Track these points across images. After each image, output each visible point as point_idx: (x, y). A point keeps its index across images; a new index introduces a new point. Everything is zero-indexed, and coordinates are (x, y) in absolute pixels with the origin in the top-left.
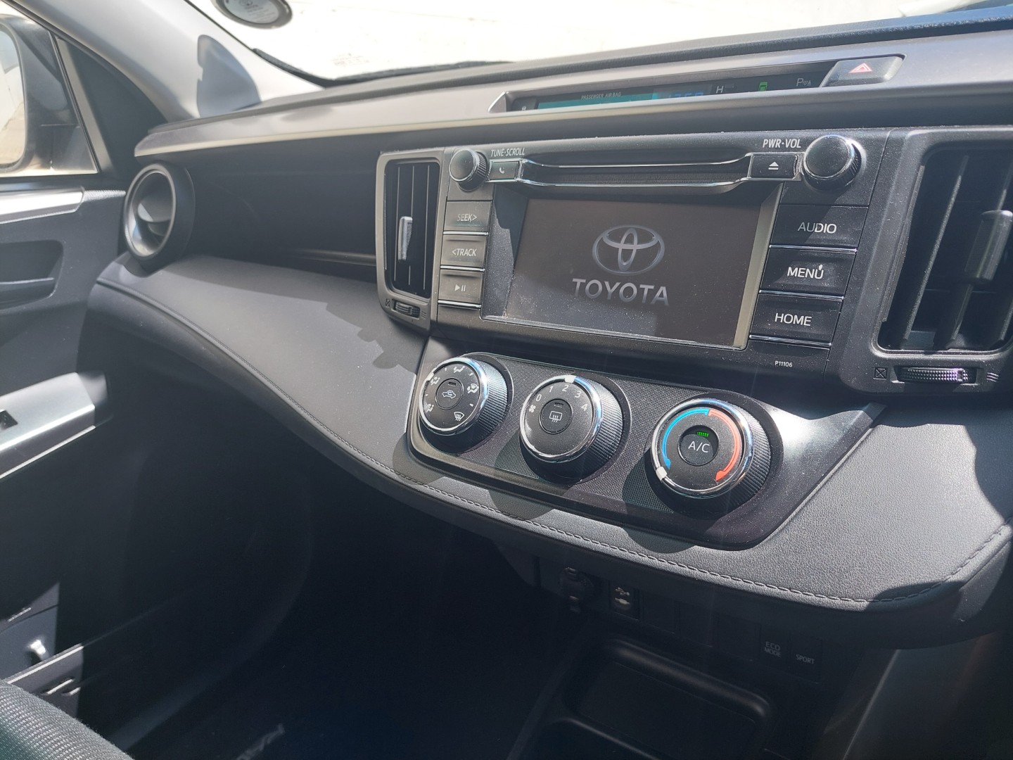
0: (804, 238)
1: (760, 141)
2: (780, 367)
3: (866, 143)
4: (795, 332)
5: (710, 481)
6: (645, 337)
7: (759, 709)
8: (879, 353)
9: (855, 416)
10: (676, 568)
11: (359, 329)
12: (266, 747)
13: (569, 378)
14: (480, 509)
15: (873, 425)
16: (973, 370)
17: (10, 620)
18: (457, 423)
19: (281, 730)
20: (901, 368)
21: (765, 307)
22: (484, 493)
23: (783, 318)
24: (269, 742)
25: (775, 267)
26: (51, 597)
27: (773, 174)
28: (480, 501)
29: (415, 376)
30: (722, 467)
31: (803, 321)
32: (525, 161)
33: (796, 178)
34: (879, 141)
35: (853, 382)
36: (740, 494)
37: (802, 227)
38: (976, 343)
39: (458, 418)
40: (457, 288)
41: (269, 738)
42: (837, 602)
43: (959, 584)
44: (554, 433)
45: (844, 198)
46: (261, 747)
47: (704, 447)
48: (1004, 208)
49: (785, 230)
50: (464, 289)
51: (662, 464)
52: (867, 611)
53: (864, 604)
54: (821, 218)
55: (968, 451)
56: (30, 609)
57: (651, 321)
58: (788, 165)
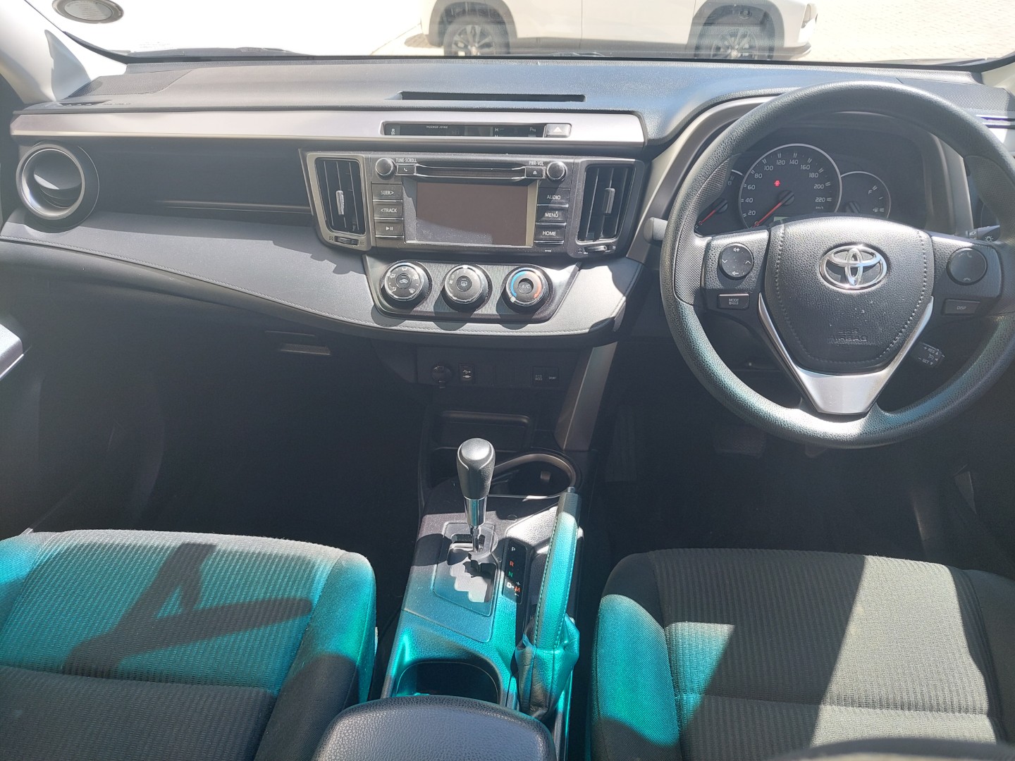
0: (550, 201)
1: (528, 162)
2: (547, 252)
3: (567, 164)
4: (551, 238)
5: (532, 298)
6: (486, 245)
7: (525, 421)
8: (580, 243)
9: (571, 268)
10: (523, 334)
11: (311, 255)
13: (465, 267)
14: (431, 331)
15: (579, 270)
16: (608, 246)
18: (412, 294)
20: (586, 248)
21: (539, 229)
22: (431, 324)
23: (546, 233)
25: (540, 212)
27: (534, 176)
28: (431, 327)
29: (365, 276)
30: (536, 292)
31: (553, 233)
32: (417, 165)
33: (544, 177)
34: (570, 163)
35: (571, 255)
36: (543, 302)
37: (548, 197)
38: (607, 236)
39: (412, 291)
40: (387, 228)
42: (579, 332)
43: (614, 317)
44: (465, 291)
45: (561, 186)
47: (528, 286)
48: (611, 187)
49: (542, 198)
50: (392, 229)
51: (513, 295)
52: (589, 332)
53: (587, 331)
54: (553, 194)
55: (610, 274)
57: (490, 238)
58: (540, 172)
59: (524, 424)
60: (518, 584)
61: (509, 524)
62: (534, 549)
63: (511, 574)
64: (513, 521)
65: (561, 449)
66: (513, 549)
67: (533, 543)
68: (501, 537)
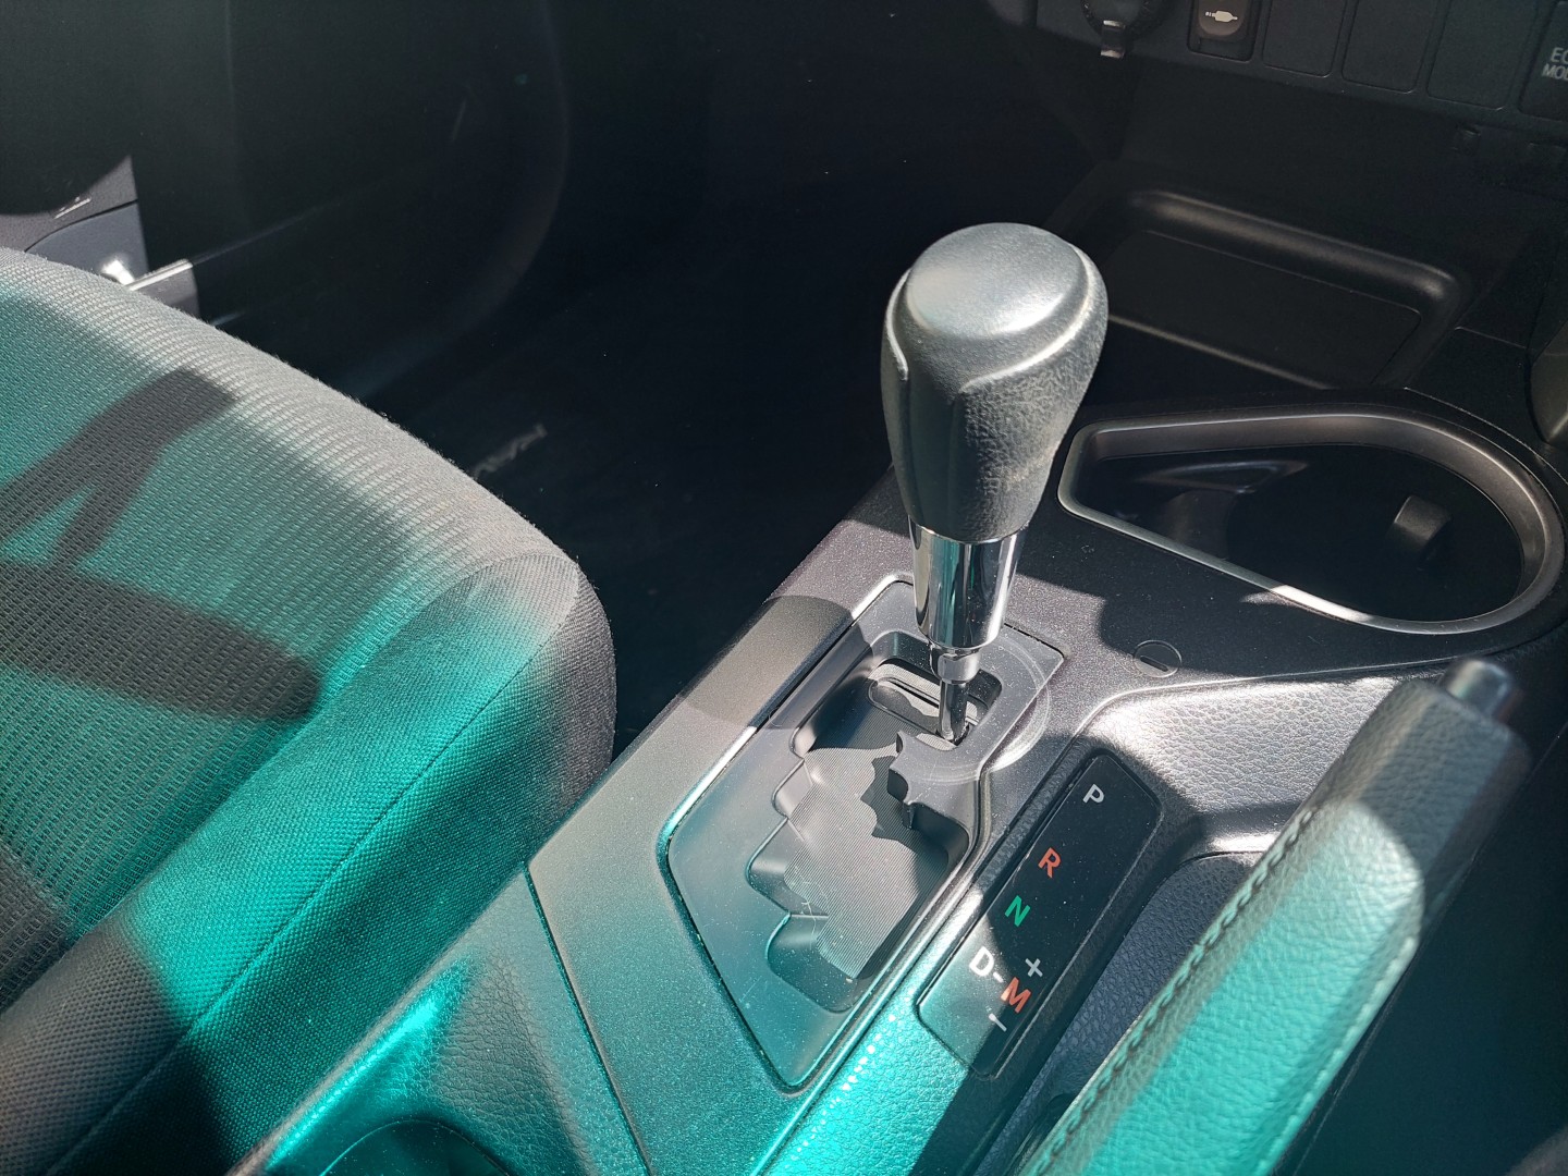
7: (1433, 289)
12: (519, 452)
17: (58, 217)
19: (540, 432)
24: (523, 447)
26: (121, 183)
41: (525, 442)
46: (512, 454)
56: (88, 200)
59: (1423, 300)
60: (1034, 968)
61: (1129, 679)
62: (1199, 826)
63: (1019, 912)
64: (1153, 672)
65: (1537, 434)
66: (1094, 794)
67: (1206, 796)
68: (1060, 727)
